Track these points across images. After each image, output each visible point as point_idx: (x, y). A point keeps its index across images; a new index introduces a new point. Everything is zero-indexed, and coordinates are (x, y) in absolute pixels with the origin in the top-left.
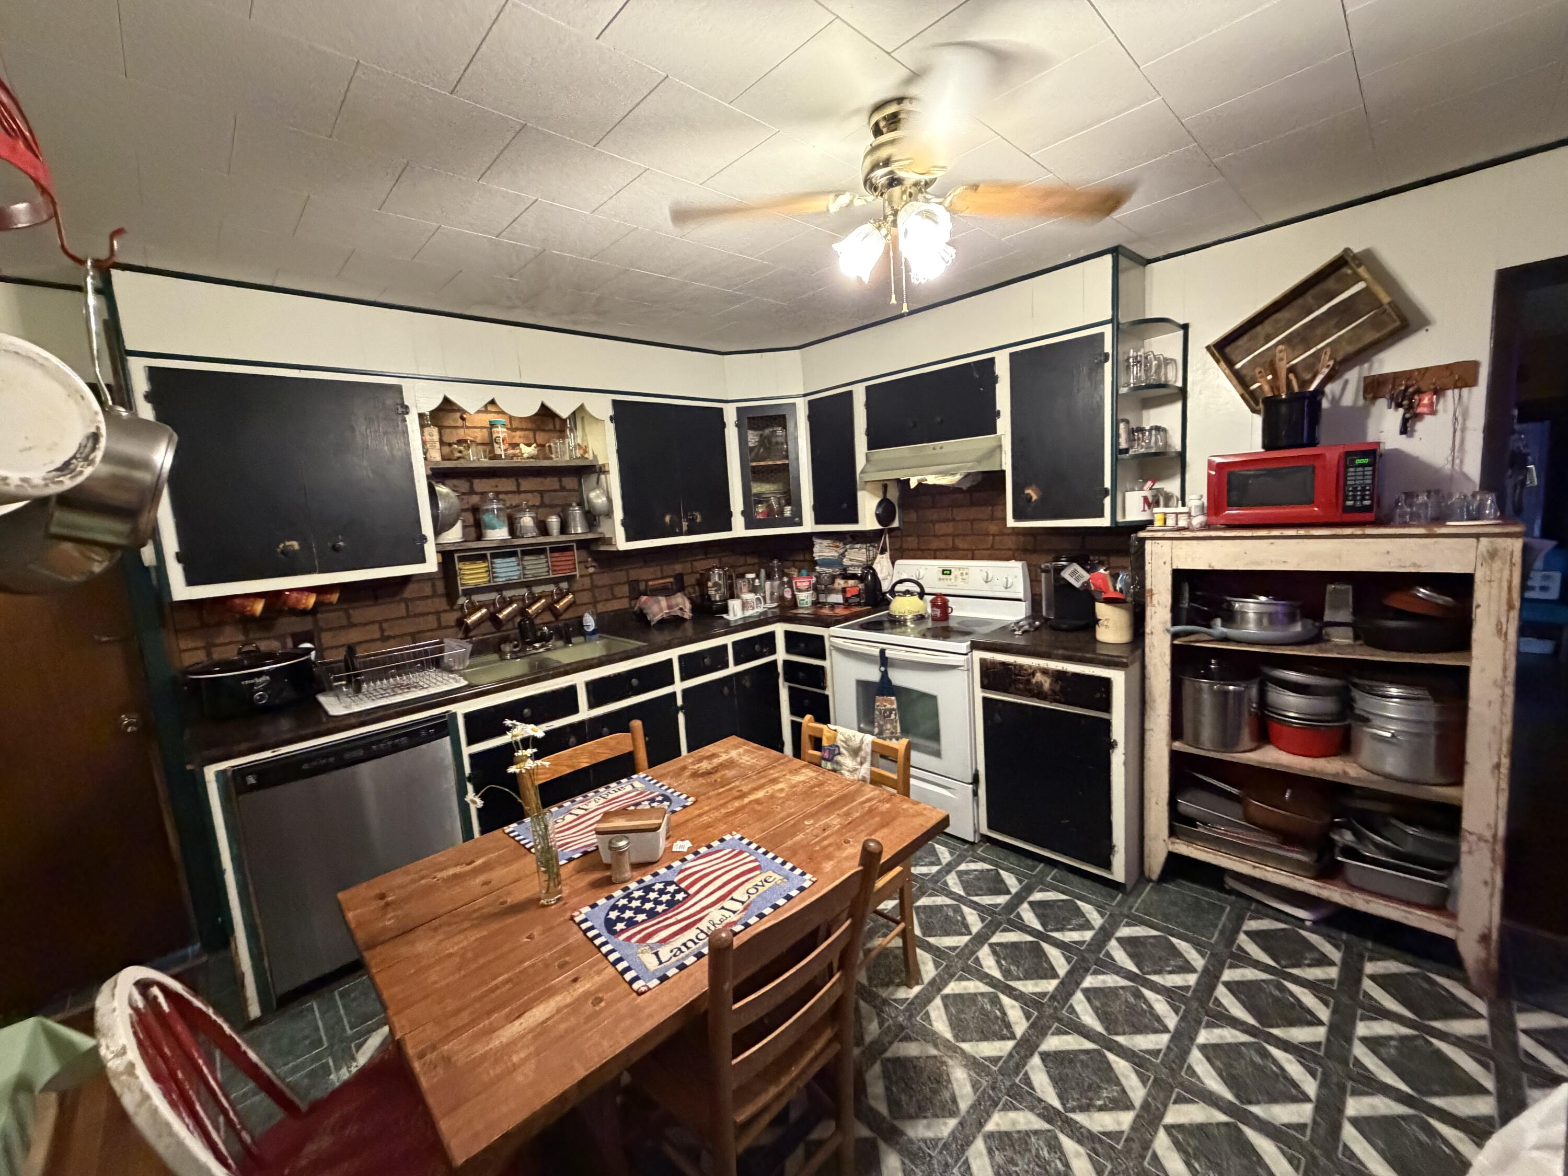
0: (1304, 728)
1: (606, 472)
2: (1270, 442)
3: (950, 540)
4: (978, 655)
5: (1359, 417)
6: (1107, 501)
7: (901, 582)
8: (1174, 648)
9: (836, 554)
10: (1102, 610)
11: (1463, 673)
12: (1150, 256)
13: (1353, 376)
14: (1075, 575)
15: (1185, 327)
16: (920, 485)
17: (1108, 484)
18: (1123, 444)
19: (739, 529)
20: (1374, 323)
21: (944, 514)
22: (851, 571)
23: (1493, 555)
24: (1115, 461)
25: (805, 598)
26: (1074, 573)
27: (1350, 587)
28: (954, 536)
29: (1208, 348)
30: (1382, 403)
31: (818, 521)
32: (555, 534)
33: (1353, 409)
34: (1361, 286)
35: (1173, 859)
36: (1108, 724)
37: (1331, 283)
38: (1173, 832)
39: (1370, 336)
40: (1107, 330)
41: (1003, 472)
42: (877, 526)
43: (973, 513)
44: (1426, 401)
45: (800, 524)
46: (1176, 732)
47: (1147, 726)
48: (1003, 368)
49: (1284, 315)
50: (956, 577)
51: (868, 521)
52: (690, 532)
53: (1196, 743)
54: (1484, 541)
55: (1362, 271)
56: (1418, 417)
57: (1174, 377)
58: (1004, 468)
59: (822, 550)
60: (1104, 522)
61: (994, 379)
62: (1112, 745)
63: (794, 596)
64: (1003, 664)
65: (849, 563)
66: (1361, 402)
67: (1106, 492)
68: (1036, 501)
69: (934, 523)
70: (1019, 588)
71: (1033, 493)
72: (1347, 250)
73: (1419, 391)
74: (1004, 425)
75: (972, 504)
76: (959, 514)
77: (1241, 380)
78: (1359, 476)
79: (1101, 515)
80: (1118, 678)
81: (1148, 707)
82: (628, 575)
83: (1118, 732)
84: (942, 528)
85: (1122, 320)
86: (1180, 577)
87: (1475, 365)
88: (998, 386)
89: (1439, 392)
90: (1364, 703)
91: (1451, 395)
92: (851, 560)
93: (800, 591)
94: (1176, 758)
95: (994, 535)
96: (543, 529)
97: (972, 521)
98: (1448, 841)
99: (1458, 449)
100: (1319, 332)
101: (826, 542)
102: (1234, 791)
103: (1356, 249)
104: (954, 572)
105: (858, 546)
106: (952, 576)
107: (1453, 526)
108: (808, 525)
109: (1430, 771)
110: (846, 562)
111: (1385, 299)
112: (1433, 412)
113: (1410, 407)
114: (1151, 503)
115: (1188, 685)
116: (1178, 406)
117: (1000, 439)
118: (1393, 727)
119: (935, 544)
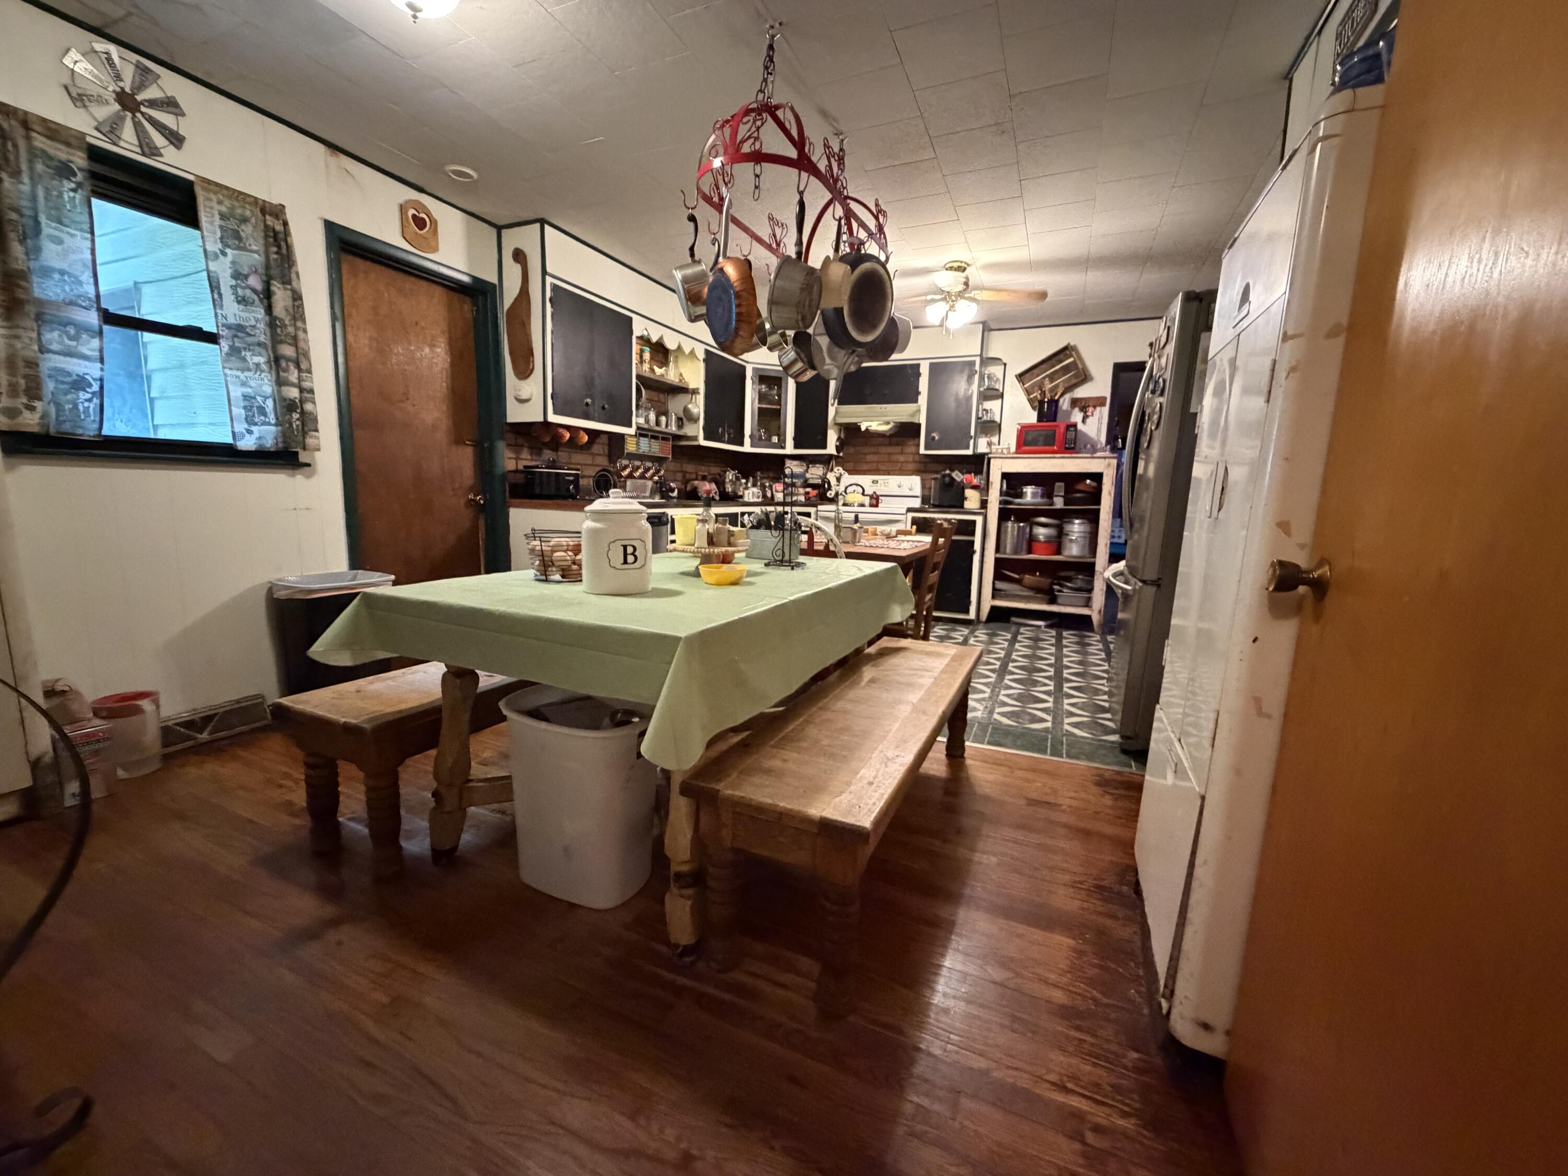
0: (1045, 542)
1: (698, 393)
2: (1040, 419)
3: (875, 464)
4: (911, 515)
5: (1069, 414)
6: (972, 442)
7: (851, 485)
8: (1000, 509)
9: (802, 470)
10: (969, 493)
11: (1098, 511)
12: (992, 328)
13: (1067, 397)
14: (957, 476)
15: (1005, 365)
16: (867, 430)
17: (972, 433)
18: (980, 415)
19: (747, 448)
20: (1075, 376)
21: (873, 450)
22: (811, 481)
23: (1109, 465)
24: (977, 423)
25: (779, 497)
26: (957, 475)
27: (1063, 484)
28: (878, 462)
29: (1016, 376)
30: (1077, 410)
31: (796, 447)
32: (663, 427)
33: (1066, 411)
34: (1071, 360)
35: (993, 609)
36: (972, 542)
37: (1061, 356)
38: (993, 597)
39: (1074, 381)
40: (978, 360)
41: (919, 425)
42: (835, 453)
43: (891, 449)
44: (1090, 410)
45: (783, 448)
46: (998, 550)
47: (986, 547)
48: (925, 370)
49: (1044, 366)
50: (881, 485)
51: (831, 449)
52: (729, 442)
53: (1005, 553)
54: (1107, 460)
55: (1073, 353)
56: (1087, 416)
57: (999, 386)
58: (921, 422)
59: (793, 467)
60: (969, 452)
61: (919, 375)
62: (974, 552)
63: (772, 495)
64: (924, 518)
65: (811, 476)
66: (1069, 409)
67: (971, 437)
68: (938, 440)
69: (866, 454)
70: (918, 491)
71: (936, 436)
72: (1069, 344)
73: (1089, 406)
74: (923, 399)
75: (890, 444)
76: (884, 450)
77: (1028, 392)
78: (1071, 435)
79: (968, 448)
80: (979, 520)
81: (987, 537)
82: (682, 466)
83: (977, 546)
84: (870, 458)
85: (984, 356)
86: (1005, 476)
87: (1105, 398)
88: (920, 378)
89: (1095, 407)
90: (1067, 527)
91: (1098, 409)
92: (812, 474)
93: (777, 491)
94: (997, 560)
95: (902, 463)
96: (658, 423)
97: (889, 454)
98: (1090, 579)
99: (1099, 430)
100: (1056, 376)
101: (795, 463)
102: (1016, 576)
103: (1072, 344)
104: (879, 481)
105: (818, 465)
106: (879, 484)
107: (1099, 454)
108: (789, 449)
109: (1086, 552)
110: (808, 476)
111: (1080, 366)
112: (1092, 415)
113: (1085, 412)
114: (990, 444)
115: (1003, 525)
116: (1000, 400)
117: (920, 406)
118: (1077, 535)
119: (865, 467)
